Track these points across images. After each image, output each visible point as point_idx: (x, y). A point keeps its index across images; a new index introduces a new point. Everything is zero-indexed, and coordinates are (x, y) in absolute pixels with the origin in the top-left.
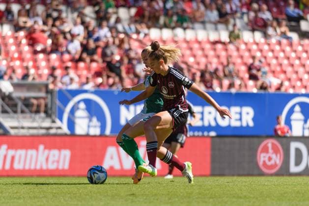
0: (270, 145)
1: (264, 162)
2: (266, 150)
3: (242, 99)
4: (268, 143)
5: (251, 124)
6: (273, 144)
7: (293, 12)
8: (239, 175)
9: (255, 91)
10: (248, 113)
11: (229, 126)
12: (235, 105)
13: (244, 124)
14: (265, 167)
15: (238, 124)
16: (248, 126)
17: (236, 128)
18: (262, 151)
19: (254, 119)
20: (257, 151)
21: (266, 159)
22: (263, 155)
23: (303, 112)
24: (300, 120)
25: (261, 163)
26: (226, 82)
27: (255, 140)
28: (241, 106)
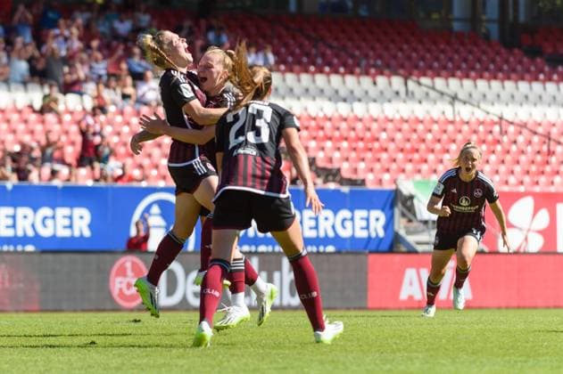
0: (128, 265)
1: (121, 290)
2: (122, 272)
3: (73, 195)
4: (126, 261)
5: (87, 233)
6: (134, 264)
7: (140, 65)
8: (84, 310)
9: (90, 183)
10: (81, 217)
11: (54, 237)
12: (63, 205)
13: (77, 234)
14: (121, 298)
15: (67, 233)
16: (82, 236)
17: (64, 239)
18: (118, 274)
19: (90, 226)
20: (109, 273)
21: (124, 286)
22: (119, 279)
23: (164, 215)
24: (159, 227)
25: (115, 293)
26: (46, 170)
27: (108, 257)
28: (71, 207)
